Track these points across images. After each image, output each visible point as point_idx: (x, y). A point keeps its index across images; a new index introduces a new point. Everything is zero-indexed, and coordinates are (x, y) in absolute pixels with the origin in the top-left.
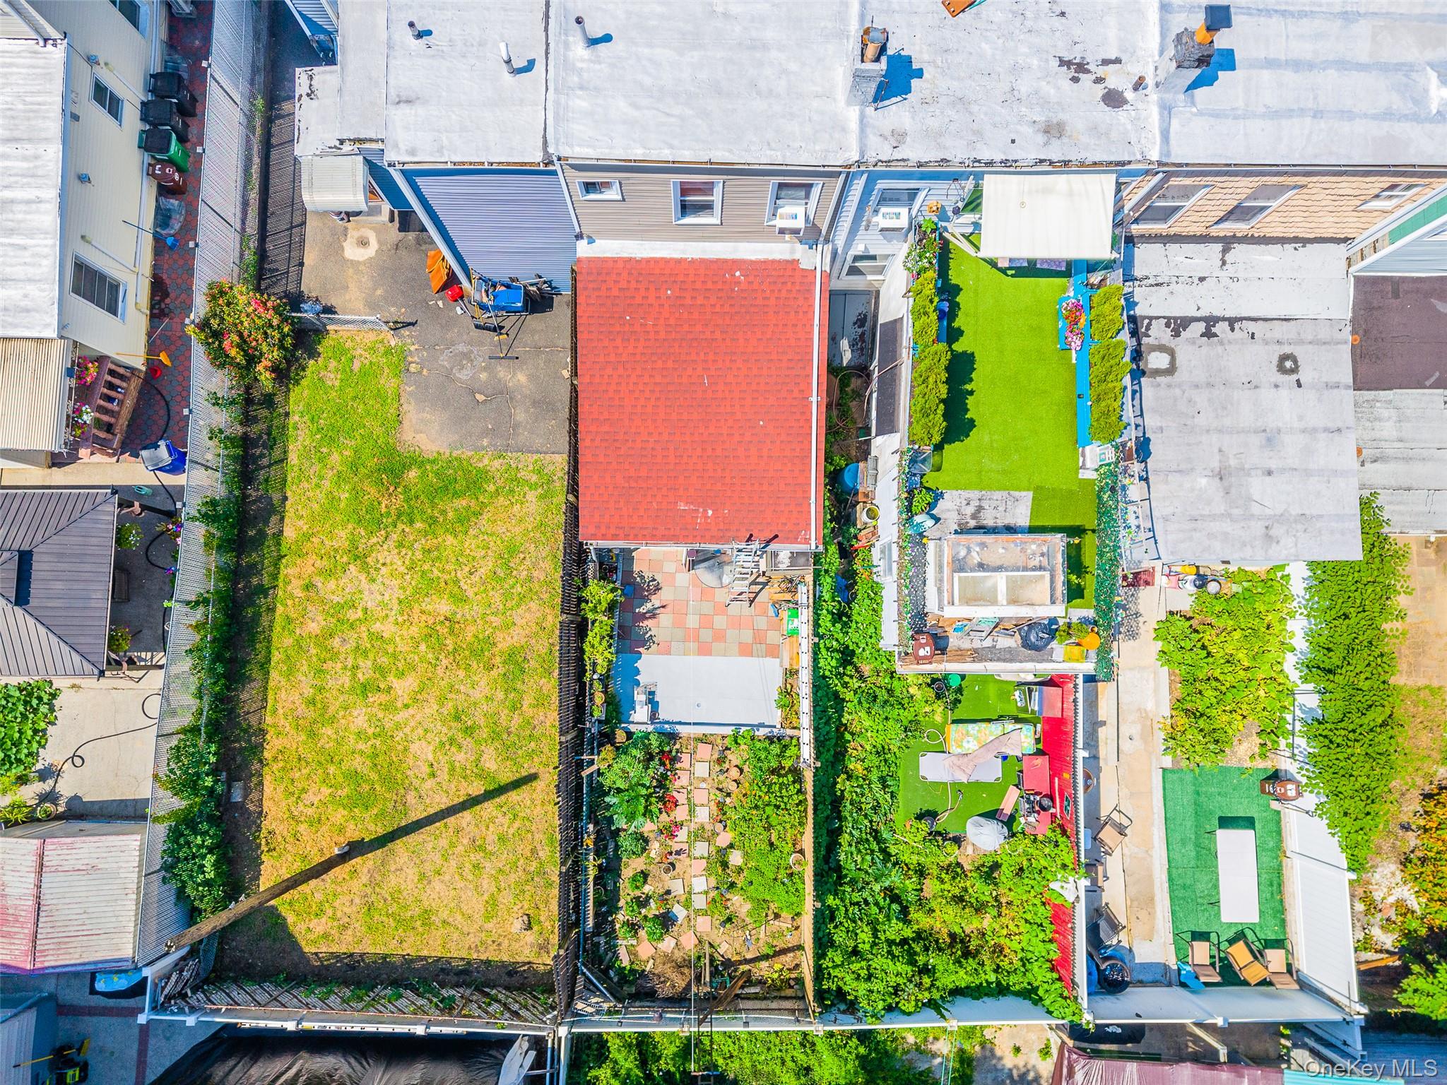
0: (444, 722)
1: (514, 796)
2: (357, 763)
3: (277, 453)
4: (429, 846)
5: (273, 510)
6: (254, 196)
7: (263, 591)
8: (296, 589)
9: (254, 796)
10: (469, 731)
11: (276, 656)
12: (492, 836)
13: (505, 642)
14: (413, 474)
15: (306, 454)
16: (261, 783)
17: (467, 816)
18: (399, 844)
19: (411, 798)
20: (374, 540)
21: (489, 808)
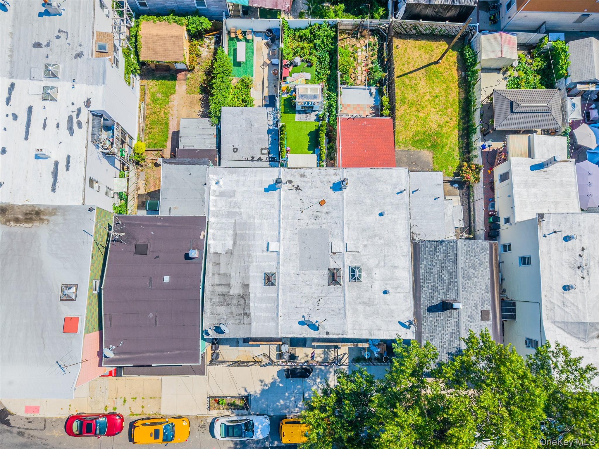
0: (418, 89)
1: (402, 74)
2: (437, 81)
3: (461, 150)
4: (420, 63)
5: (461, 137)
6: (472, 213)
7: (462, 118)
8: (454, 119)
9: (459, 74)
10: (412, 87)
11: (457, 104)
12: (406, 65)
13: (406, 106)
14: (429, 145)
15: (454, 150)
16: (458, 76)
17: (412, 69)
18: (427, 63)
19: (425, 73)
20: (437, 129)
21: (407, 71)
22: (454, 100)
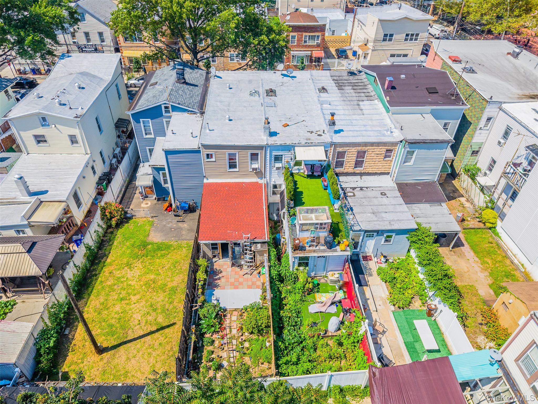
0: (146, 307)
1: (167, 330)
2: (113, 322)
3: (111, 243)
4: (133, 348)
5: (106, 256)
7: (96, 275)
8: (107, 274)
9: (73, 333)
10: (155, 310)
11: (94, 291)
12: (157, 343)
13: (170, 285)
14: (150, 246)
15: (120, 243)
16: (77, 329)
17: (149, 337)
18: (122, 347)
19: (130, 332)
20: (134, 261)
21: (157, 335)
22: (98, 295)
